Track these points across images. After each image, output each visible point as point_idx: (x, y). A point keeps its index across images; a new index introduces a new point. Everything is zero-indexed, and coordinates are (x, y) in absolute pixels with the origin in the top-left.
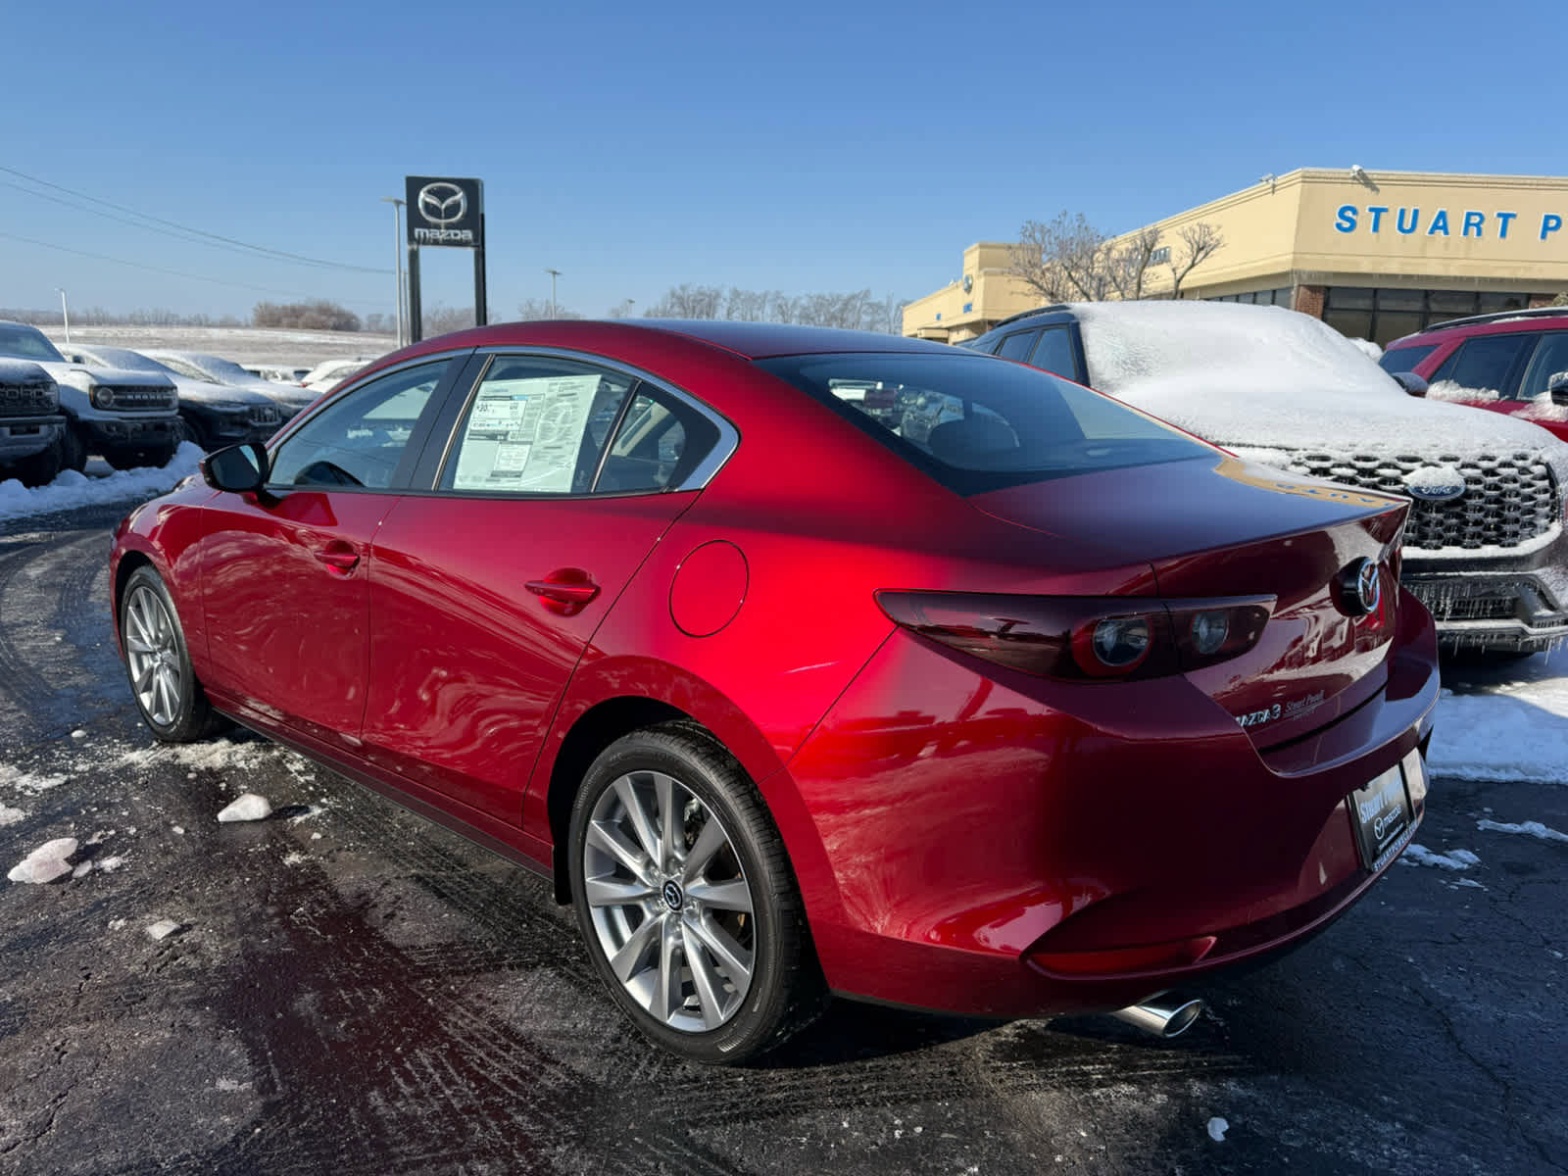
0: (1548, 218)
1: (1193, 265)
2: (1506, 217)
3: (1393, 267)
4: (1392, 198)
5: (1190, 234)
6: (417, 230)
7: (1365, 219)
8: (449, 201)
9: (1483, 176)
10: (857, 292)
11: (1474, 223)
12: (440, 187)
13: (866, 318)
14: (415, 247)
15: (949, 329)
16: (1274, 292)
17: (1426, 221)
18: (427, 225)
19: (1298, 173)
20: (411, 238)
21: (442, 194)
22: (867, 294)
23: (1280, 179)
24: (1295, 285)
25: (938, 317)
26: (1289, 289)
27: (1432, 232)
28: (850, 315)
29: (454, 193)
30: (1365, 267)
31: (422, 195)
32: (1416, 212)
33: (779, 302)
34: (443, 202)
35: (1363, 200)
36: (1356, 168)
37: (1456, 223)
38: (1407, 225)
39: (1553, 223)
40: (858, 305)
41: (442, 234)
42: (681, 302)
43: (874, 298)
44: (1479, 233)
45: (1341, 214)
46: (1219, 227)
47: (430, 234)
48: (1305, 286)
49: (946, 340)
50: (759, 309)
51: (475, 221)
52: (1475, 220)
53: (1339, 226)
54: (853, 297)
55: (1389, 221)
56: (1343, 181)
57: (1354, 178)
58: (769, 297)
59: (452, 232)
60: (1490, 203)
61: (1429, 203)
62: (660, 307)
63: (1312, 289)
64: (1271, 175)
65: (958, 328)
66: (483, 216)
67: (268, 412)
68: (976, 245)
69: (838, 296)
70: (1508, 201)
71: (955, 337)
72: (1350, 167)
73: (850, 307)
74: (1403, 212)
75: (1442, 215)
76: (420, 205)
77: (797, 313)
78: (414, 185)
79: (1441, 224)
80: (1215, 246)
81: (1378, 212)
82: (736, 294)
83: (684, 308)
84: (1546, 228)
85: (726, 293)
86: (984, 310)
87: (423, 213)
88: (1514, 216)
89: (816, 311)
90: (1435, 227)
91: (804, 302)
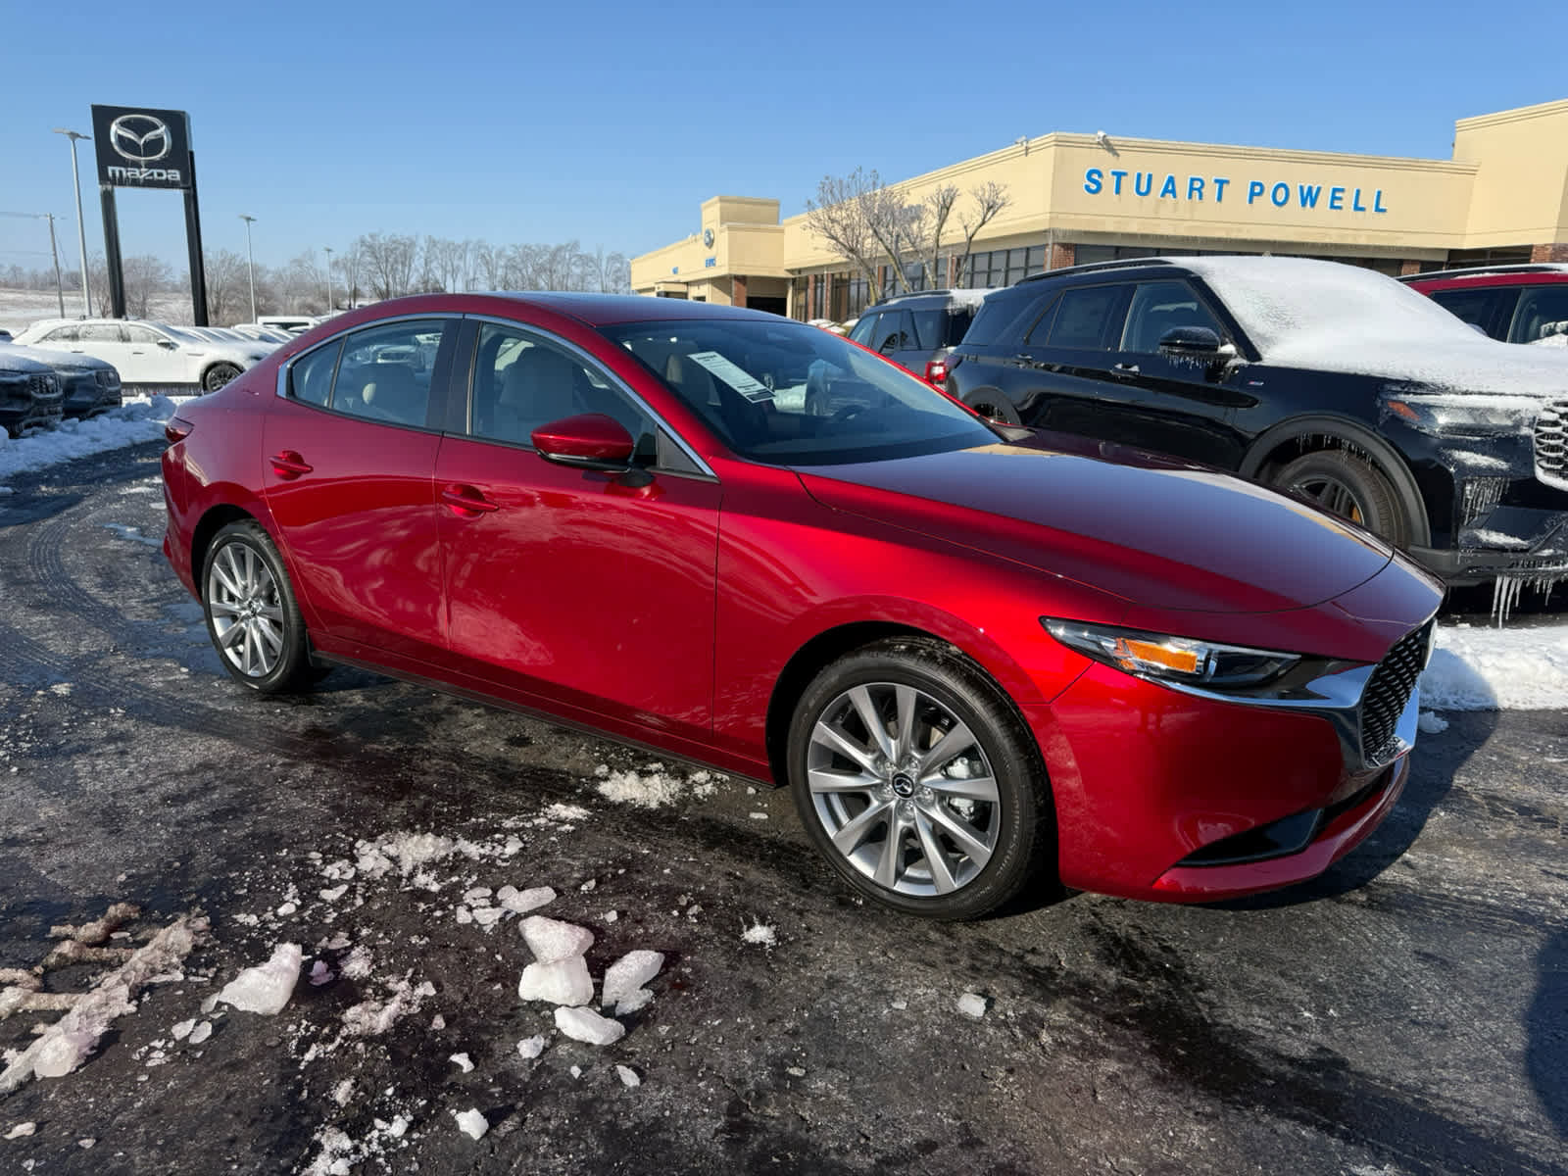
0: (1254, 185)
1: (983, 223)
2: (1221, 183)
3: (1134, 228)
4: (1131, 163)
5: (980, 193)
6: (110, 169)
7: (1108, 182)
8: (150, 136)
9: (1204, 146)
10: (564, 244)
11: (1196, 188)
12: (135, 119)
13: (577, 270)
14: (109, 187)
15: (687, 284)
16: (1028, 249)
17: (1158, 186)
18: (124, 163)
19: (1050, 137)
20: (103, 177)
21: (141, 128)
22: (576, 245)
23: (1034, 142)
24: (1050, 242)
25: (675, 271)
26: (1045, 246)
27: (1163, 195)
28: (560, 267)
29: (155, 127)
30: (1109, 227)
31: (114, 128)
32: (1150, 176)
33: (483, 251)
34: (141, 137)
35: (1106, 163)
36: (1101, 134)
37: (1182, 188)
38: (1143, 189)
39: (1257, 189)
40: (567, 256)
41: (143, 174)
42: (372, 250)
43: (583, 250)
44: (1201, 197)
45: (1089, 177)
46: (1005, 187)
47: (128, 173)
48: (1059, 244)
49: (685, 295)
50: (460, 258)
51: (182, 158)
52: (1197, 185)
53: (1087, 188)
54: (559, 249)
55: (1129, 184)
56: (1090, 146)
57: (1099, 143)
58: (471, 246)
59: (155, 171)
60: (1209, 170)
61: (1160, 167)
62: (350, 256)
63: (1066, 246)
64: (1024, 138)
65: (698, 283)
66: (192, 153)
67: (50, 381)
68: (716, 198)
69: (546, 247)
70: (1223, 168)
71: (694, 292)
72: (1096, 133)
73: (558, 259)
74: (1139, 176)
75: (1171, 180)
76: (113, 139)
77: (502, 263)
78: (103, 116)
79: (1170, 188)
80: (1003, 204)
81: (1119, 175)
82: (433, 243)
83: (376, 258)
84: (1252, 194)
85: (422, 242)
86: (730, 265)
87: (116, 148)
88: (1227, 182)
89: (523, 262)
90: (1166, 191)
91: (509, 253)
